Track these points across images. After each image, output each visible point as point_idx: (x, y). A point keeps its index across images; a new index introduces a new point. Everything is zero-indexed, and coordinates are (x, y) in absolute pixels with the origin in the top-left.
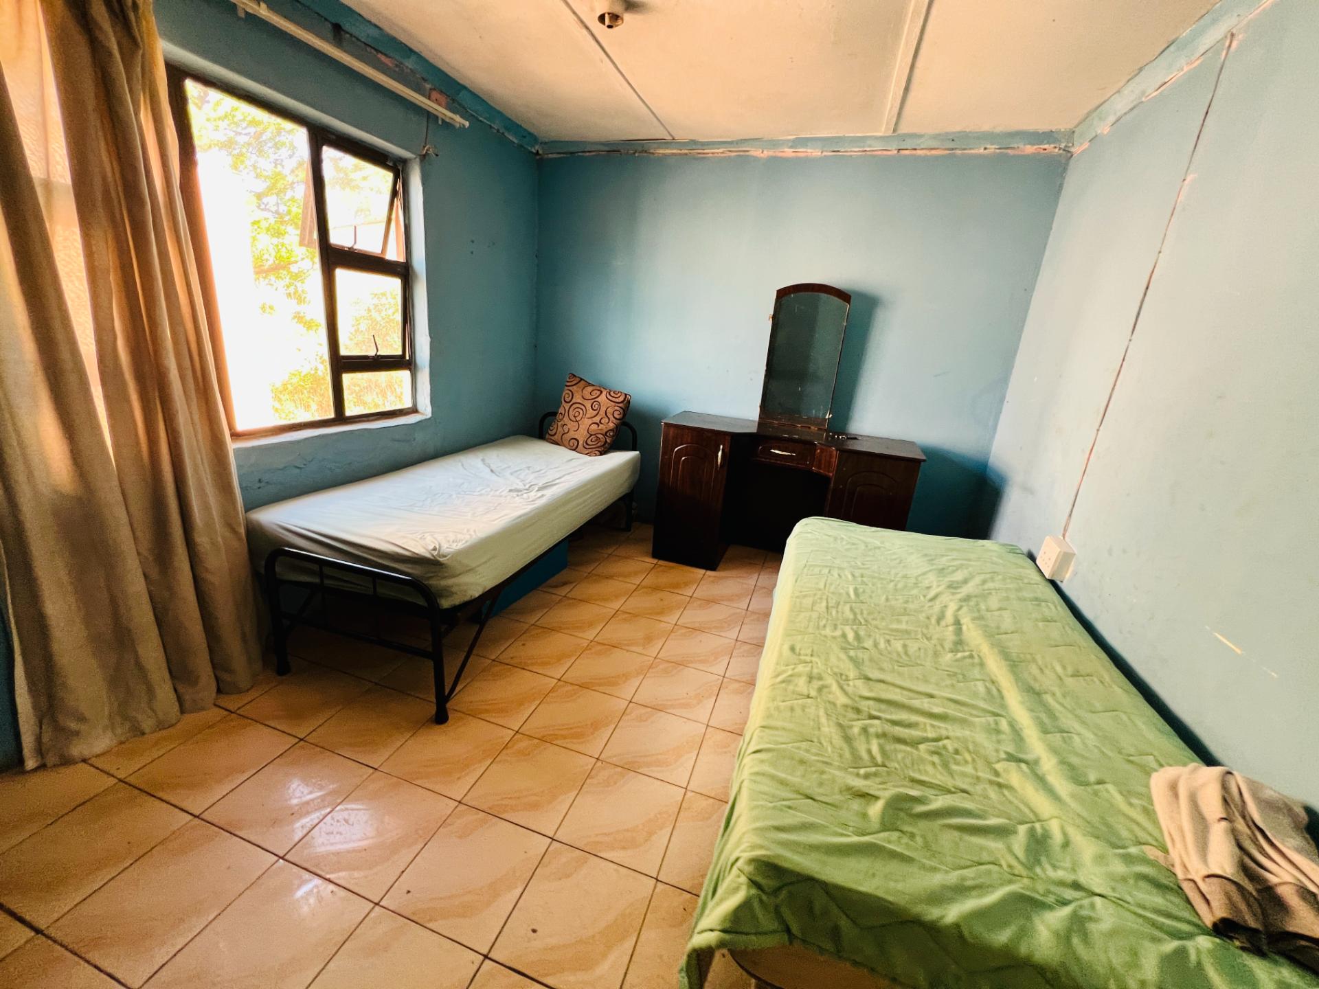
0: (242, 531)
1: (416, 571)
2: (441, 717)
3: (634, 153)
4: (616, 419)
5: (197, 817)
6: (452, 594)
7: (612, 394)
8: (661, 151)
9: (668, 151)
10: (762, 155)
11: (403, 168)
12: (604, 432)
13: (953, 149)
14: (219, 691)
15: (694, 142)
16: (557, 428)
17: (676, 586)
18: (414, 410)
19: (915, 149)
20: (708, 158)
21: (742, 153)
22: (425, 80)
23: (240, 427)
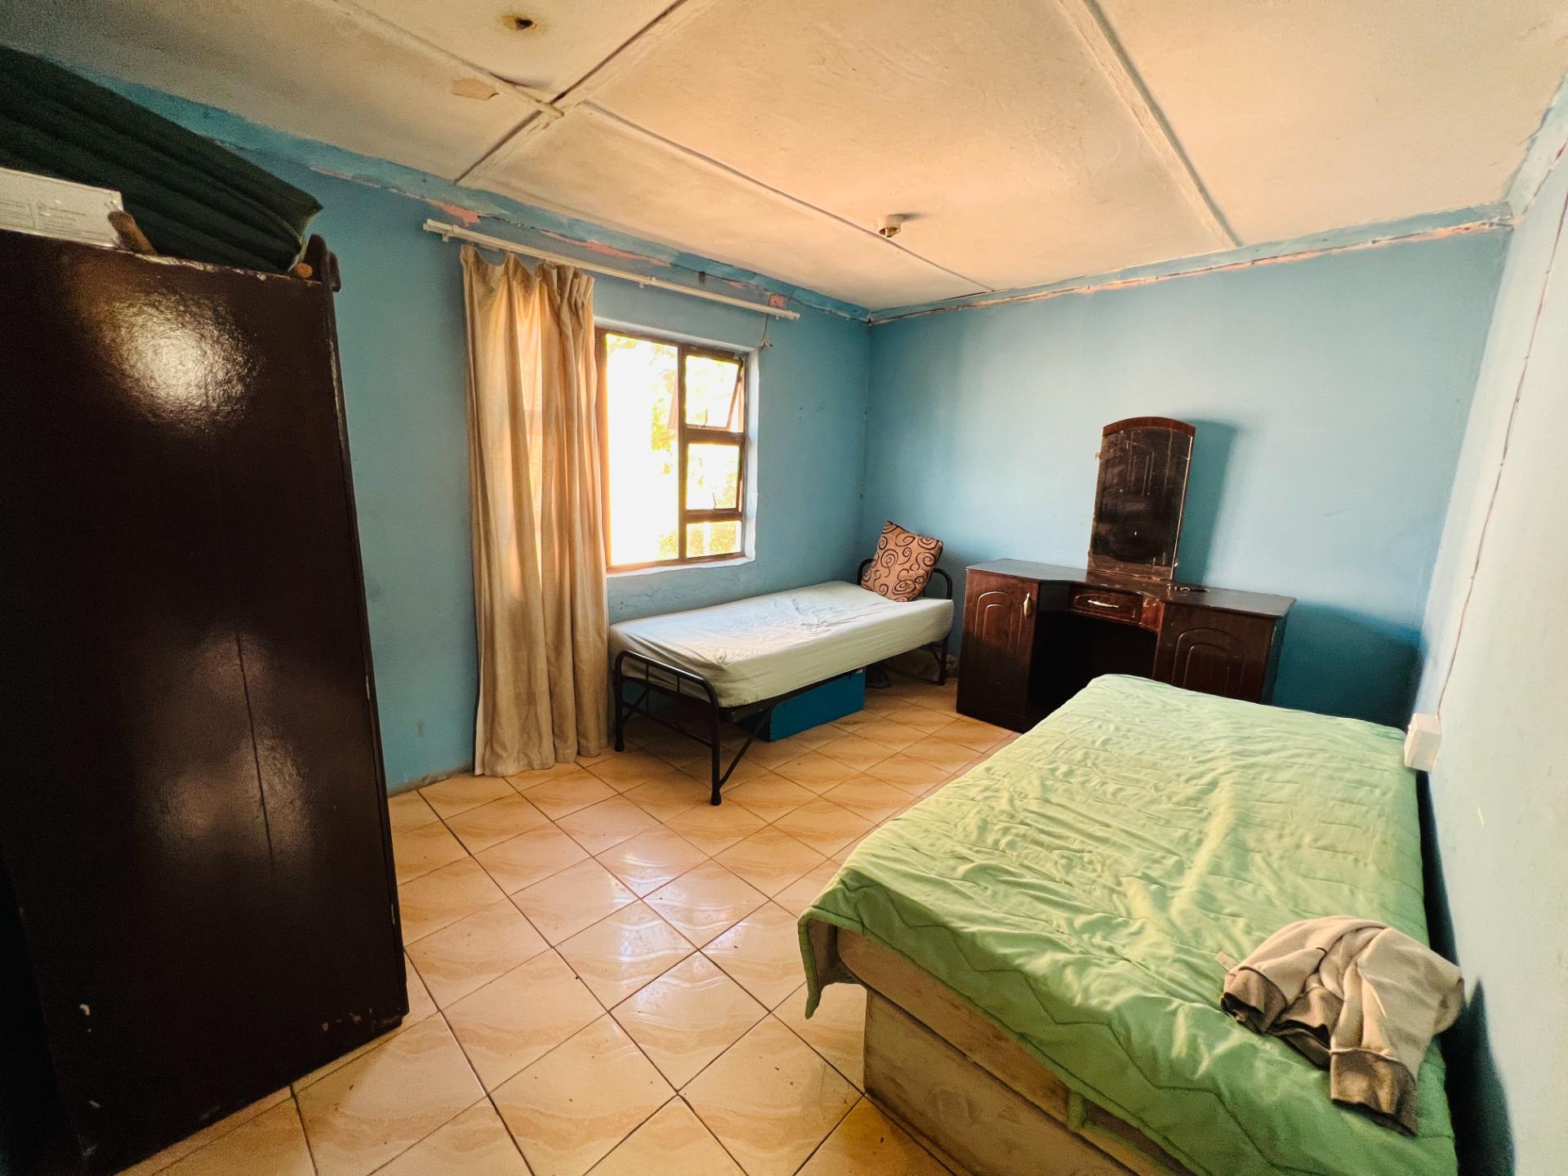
0: (605, 637)
1: (706, 674)
2: (716, 800)
3: (957, 309)
4: (926, 565)
5: (553, 822)
6: (730, 696)
7: (924, 540)
8: (984, 303)
9: (990, 302)
10: (1089, 291)
11: (746, 360)
12: (913, 578)
13: (1326, 250)
14: (579, 753)
15: (1012, 291)
16: (870, 575)
17: (973, 742)
18: (742, 555)
19: (1276, 257)
20: (1031, 302)
21: (1066, 293)
22: (766, 290)
23: (614, 562)
